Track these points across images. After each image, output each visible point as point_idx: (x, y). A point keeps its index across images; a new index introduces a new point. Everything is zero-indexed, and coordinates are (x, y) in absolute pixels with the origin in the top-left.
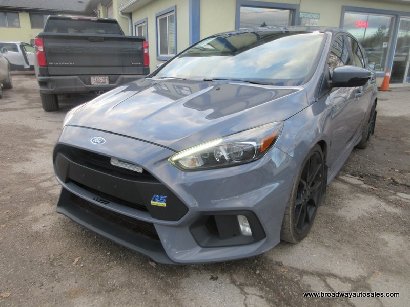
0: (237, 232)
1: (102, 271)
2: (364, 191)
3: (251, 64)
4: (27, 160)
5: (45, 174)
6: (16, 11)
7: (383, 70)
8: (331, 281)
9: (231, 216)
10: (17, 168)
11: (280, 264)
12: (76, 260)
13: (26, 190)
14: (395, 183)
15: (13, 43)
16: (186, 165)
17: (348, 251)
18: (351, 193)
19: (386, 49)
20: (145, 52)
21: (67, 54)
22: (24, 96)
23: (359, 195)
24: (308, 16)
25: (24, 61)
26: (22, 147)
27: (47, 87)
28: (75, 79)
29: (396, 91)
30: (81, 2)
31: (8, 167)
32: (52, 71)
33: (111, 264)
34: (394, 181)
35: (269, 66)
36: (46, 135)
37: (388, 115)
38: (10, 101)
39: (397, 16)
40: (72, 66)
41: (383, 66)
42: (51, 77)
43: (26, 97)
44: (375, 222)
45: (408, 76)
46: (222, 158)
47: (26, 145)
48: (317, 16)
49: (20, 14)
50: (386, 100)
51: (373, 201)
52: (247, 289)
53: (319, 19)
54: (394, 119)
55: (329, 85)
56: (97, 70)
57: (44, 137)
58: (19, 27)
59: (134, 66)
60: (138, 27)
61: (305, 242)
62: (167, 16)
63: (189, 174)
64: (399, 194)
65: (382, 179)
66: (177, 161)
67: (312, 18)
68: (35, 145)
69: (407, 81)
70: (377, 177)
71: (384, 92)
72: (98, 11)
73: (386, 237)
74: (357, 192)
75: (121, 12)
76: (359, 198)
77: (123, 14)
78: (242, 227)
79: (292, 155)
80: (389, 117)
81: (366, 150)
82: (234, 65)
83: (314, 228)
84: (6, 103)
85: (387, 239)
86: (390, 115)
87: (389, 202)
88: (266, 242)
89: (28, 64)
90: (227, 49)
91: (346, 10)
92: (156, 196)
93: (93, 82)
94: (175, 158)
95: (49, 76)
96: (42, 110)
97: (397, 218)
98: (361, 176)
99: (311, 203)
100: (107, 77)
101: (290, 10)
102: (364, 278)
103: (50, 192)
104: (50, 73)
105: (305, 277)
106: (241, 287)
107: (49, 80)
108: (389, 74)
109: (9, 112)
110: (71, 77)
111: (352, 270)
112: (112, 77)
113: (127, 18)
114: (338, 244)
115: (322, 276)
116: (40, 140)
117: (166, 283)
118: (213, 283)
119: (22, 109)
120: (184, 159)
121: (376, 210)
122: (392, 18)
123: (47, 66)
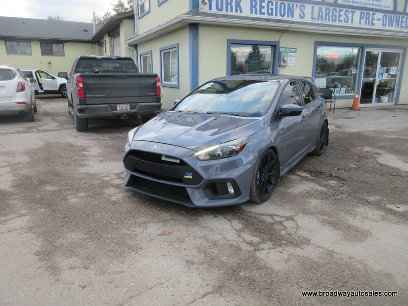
0: (227, 192)
1: (157, 215)
2: (308, 180)
3: (237, 99)
4: (85, 165)
5: (102, 173)
6: (28, 40)
7: (354, 93)
8: (275, 218)
9: (224, 182)
10: (82, 170)
11: (250, 212)
12: (142, 211)
13: (95, 182)
14: (331, 176)
15: (29, 70)
16: (202, 158)
17: (288, 206)
18: (300, 181)
19: (355, 75)
20: (158, 85)
21: (100, 89)
22: (52, 119)
23: (304, 182)
24: (287, 50)
25: (38, 87)
26: (76, 157)
27: (84, 113)
28: (106, 107)
29: (365, 110)
30: (86, 31)
31: (76, 170)
32: (89, 101)
33: (161, 212)
34: (331, 175)
35: (251, 100)
36: (88, 149)
37: (348, 131)
38: (43, 123)
39: (363, 48)
40: (103, 97)
41: (353, 89)
42: (88, 106)
43: (54, 120)
44: (308, 194)
45: (376, 97)
46: (219, 154)
47: (79, 156)
48: (294, 50)
49: (32, 43)
50: (353, 118)
51: (312, 185)
52: (232, 221)
53: (296, 52)
54: (351, 134)
55: (280, 116)
56: (122, 100)
57: (88, 151)
58: (31, 54)
59: (149, 96)
60: (143, 57)
61: (266, 203)
62: (170, 50)
63: (203, 162)
64: (330, 181)
65: (324, 174)
66: (197, 156)
67: (290, 52)
68: (85, 156)
69: (375, 102)
70: (321, 173)
71: (354, 112)
72: (104, 41)
73: (311, 200)
74: (304, 180)
75: (128, 44)
76: (304, 183)
77: (129, 45)
78: (229, 190)
79: (257, 155)
80: (348, 132)
81: (320, 156)
82: (225, 100)
83: (272, 197)
84: (42, 126)
85: (311, 201)
86: (350, 131)
87: (321, 185)
88: (242, 197)
89: (42, 89)
90: (222, 89)
91: (318, 45)
92: (187, 173)
93: (118, 109)
94: (196, 154)
95: (86, 105)
96: (75, 130)
97: (322, 193)
98: (311, 172)
99: (269, 182)
100: (129, 105)
101: (272, 46)
102: (292, 216)
103: (112, 183)
104: (87, 103)
105: (262, 216)
106: (229, 220)
107: (87, 108)
108: (358, 96)
109: (50, 133)
110: (102, 105)
111: (287, 213)
112: (133, 105)
113: (133, 49)
114: (283, 204)
115: (271, 216)
116: (86, 153)
117: (192, 219)
118: (215, 219)
119: (58, 130)
120: (200, 155)
121: (311, 189)
122: (359, 50)
123: (85, 97)
